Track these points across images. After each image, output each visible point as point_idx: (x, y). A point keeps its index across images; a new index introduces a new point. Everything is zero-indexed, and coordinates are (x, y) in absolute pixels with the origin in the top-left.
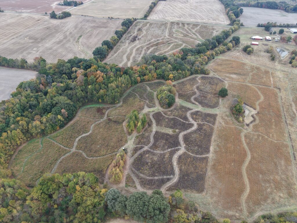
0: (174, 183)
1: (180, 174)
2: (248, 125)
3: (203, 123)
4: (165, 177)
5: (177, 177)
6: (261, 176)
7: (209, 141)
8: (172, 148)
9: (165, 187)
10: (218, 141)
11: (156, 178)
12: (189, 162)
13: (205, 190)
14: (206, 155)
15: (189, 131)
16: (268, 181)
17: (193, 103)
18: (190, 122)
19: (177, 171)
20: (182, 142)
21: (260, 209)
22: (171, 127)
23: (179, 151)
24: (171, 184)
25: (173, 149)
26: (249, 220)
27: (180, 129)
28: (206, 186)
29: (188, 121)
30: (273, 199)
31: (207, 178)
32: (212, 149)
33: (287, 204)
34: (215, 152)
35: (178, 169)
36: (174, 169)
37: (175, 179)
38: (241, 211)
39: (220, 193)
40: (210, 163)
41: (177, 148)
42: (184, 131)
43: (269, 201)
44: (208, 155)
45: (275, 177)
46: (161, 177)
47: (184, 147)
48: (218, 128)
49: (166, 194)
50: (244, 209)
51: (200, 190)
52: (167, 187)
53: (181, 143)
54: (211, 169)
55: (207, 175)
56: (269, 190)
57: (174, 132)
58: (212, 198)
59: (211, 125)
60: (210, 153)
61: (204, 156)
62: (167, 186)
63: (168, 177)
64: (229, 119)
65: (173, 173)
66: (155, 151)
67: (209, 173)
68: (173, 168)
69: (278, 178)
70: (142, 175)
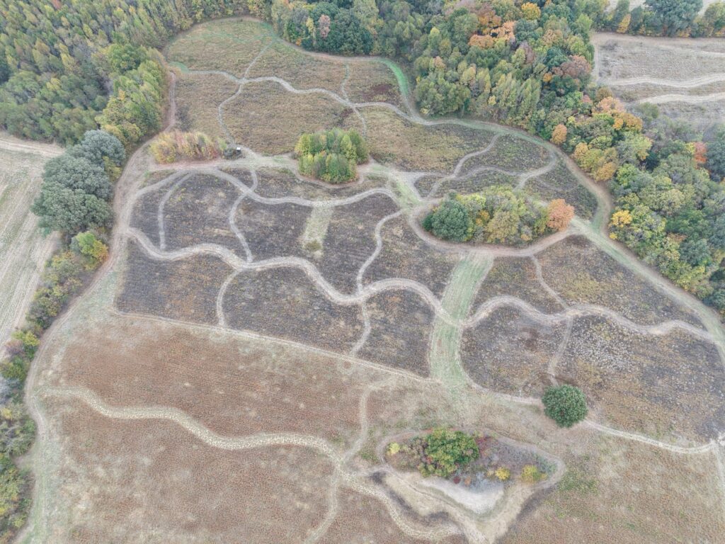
0: (147, 251)
1: (167, 262)
2: (378, 479)
3: (367, 324)
4: (162, 233)
5: (162, 257)
6: (147, 461)
7: (279, 332)
8: (248, 241)
9: (138, 236)
10: (278, 354)
11: (160, 217)
12: (199, 279)
13: (122, 312)
14: (223, 318)
15: (322, 283)
16: (127, 481)
17: (477, 303)
18: (360, 285)
19: (177, 256)
20: (271, 264)
21: (53, 431)
22: (329, 239)
23: (236, 257)
24: (144, 245)
25: (245, 244)
26: (32, 397)
27: (324, 259)
28: (130, 316)
29: (363, 281)
30: (73, 474)
31: (151, 317)
32: (246, 335)
33: (53, 514)
34: (235, 343)
35: (184, 257)
36: (183, 249)
37: (155, 253)
38: (56, 383)
39: (109, 344)
40: (194, 328)
41: (248, 252)
42: (320, 268)
43: (69, 461)
44: (222, 322)
45: (140, 506)
46: (161, 225)
47: (253, 267)
48: (347, 365)
49: (121, 239)
50: (59, 389)
51: (123, 303)
52: (137, 240)
53: (265, 261)
54: (174, 329)
55: (160, 319)
56: (100, 471)
57: (313, 247)
58: (98, 325)
59: (358, 346)
60: (229, 330)
61: (220, 313)
62: (139, 239)
63: (162, 240)
64: (409, 417)
65: (171, 246)
66: (234, 208)
67: (165, 324)
68: (184, 246)
69: (136, 515)
70: (170, 192)
